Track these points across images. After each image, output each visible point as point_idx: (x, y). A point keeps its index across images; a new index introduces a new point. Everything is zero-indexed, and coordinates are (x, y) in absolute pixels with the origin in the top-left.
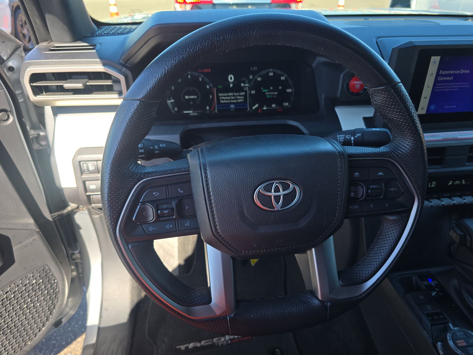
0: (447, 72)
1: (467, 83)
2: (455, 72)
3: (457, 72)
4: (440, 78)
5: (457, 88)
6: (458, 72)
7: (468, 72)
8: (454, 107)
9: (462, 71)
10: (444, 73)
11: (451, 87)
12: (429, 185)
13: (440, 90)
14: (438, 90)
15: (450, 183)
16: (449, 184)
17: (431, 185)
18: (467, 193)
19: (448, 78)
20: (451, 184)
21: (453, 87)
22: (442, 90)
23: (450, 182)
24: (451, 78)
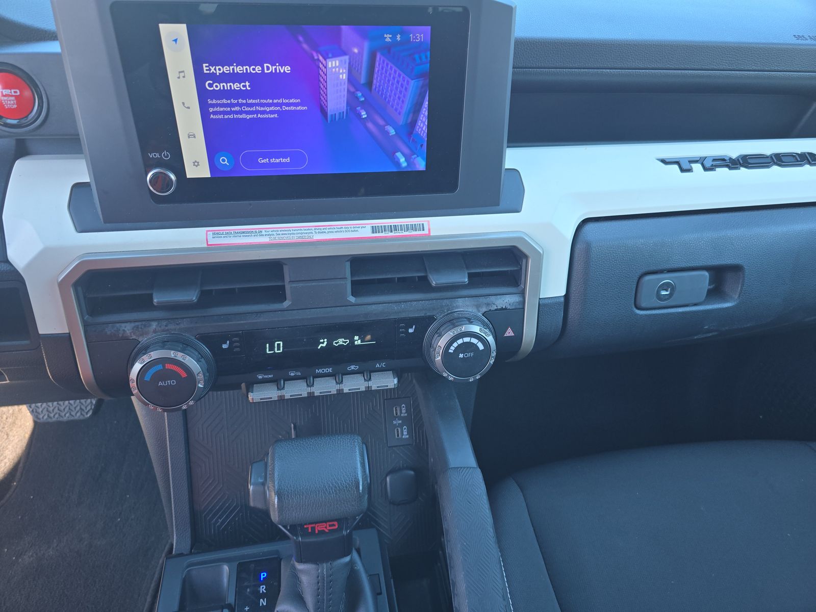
0: (226, 69)
1: (298, 101)
2: (250, 69)
3: (254, 69)
4: (210, 85)
5: (271, 112)
6: (258, 69)
7: (287, 69)
8: (284, 160)
9: (269, 68)
10: (218, 72)
11: (254, 109)
12: (268, 350)
13: (226, 117)
14: (221, 117)
15: (323, 343)
16: (321, 345)
17: (272, 348)
18: (378, 365)
19: (236, 86)
20: (324, 345)
21: (259, 108)
22: (231, 116)
23: (322, 341)
24: (244, 86)
